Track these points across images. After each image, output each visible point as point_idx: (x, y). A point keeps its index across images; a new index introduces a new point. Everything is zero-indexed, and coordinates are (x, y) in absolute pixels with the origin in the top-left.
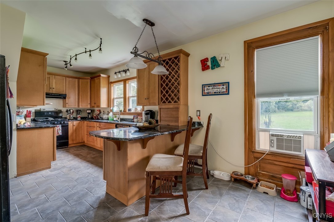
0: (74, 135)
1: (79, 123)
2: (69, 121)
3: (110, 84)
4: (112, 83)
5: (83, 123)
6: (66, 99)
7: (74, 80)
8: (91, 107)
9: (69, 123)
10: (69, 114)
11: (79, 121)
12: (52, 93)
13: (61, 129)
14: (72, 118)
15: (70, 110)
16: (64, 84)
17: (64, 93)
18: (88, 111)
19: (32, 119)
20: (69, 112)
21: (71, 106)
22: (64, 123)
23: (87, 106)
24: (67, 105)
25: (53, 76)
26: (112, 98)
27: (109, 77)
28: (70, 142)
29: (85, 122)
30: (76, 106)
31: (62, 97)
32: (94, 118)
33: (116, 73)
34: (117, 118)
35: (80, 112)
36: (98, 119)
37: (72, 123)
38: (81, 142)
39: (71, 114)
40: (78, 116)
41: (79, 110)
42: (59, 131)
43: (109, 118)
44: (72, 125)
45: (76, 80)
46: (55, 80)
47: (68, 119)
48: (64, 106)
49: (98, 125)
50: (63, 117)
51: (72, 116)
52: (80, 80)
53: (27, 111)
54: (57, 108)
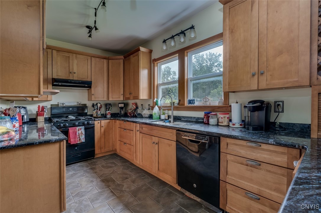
0: (103, 140)
1: (109, 122)
2: (95, 120)
3: (153, 62)
4: (155, 60)
5: (114, 123)
6: (92, 89)
7: (102, 60)
8: (125, 99)
9: (96, 123)
10: (96, 110)
11: (108, 119)
12: (73, 80)
13: (84, 132)
14: (100, 116)
15: (97, 104)
16: (89, 67)
17: (89, 80)
18: (120, 105)
19: (45, 118)
20: (96, 107)
21: (99, 98)
22: (87, 123)
23: (120, 98)
24: (93, 97)
25: (74, 55)
26: (156, 84)
27: (151, 52)
28: (97, 151)
29: (117, 121)
30: (105, 99)
31: (86, 85)
32: (129, 115)
33: (164, 41)
34: (166, 115)
35: (110, 106)
36: (135, 117)
37: (100, 124)
38: (111, 149)
39: (98, 110)
40: (108, 112)
41: (108, 104)
42: (80, 136)
43: (154, 116)
44: (99, 125)
45: (105, 61)
46: (76, 61)
47: (94, 117)
48: (90, 99)
49: (138, 128)
50: (88, 114)
51: (99, 112)
52: (110, 61)
53: (39, 106)
54: (80, 102)
